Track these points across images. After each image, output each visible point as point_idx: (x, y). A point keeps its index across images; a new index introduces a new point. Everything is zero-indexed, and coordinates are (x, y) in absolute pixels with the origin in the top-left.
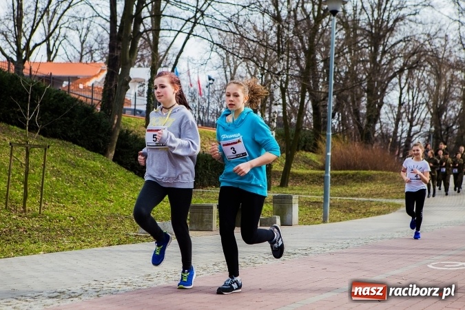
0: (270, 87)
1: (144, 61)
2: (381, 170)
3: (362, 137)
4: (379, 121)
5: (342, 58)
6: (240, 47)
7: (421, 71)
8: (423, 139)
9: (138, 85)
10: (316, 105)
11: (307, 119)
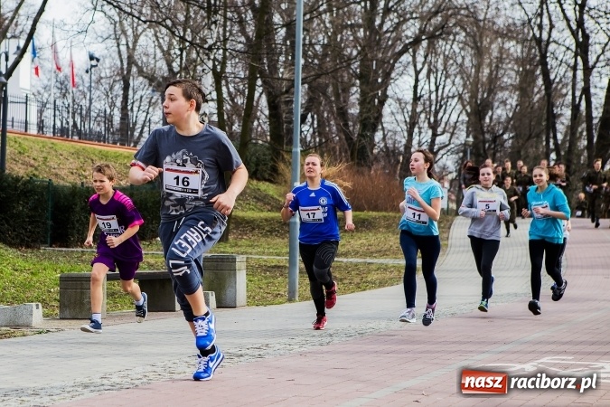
0: (195, 70)
2: (386, 210)
3: (352, 154)
4: (380, 127)
5: (316, 21)
7: (450, 42)
8: (455, 157)
10: (273, 102)
11: (259, 124)
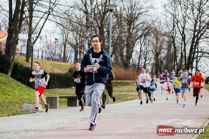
1: (26, 31)
2: (133, 80)
3: (124, 65)
4: (131, 58)
5: (115, 31)
6: (70, 25)
7: (150, 37)
8: (151, 66)
9: (22, 42)
